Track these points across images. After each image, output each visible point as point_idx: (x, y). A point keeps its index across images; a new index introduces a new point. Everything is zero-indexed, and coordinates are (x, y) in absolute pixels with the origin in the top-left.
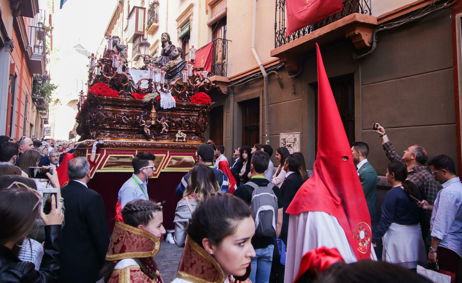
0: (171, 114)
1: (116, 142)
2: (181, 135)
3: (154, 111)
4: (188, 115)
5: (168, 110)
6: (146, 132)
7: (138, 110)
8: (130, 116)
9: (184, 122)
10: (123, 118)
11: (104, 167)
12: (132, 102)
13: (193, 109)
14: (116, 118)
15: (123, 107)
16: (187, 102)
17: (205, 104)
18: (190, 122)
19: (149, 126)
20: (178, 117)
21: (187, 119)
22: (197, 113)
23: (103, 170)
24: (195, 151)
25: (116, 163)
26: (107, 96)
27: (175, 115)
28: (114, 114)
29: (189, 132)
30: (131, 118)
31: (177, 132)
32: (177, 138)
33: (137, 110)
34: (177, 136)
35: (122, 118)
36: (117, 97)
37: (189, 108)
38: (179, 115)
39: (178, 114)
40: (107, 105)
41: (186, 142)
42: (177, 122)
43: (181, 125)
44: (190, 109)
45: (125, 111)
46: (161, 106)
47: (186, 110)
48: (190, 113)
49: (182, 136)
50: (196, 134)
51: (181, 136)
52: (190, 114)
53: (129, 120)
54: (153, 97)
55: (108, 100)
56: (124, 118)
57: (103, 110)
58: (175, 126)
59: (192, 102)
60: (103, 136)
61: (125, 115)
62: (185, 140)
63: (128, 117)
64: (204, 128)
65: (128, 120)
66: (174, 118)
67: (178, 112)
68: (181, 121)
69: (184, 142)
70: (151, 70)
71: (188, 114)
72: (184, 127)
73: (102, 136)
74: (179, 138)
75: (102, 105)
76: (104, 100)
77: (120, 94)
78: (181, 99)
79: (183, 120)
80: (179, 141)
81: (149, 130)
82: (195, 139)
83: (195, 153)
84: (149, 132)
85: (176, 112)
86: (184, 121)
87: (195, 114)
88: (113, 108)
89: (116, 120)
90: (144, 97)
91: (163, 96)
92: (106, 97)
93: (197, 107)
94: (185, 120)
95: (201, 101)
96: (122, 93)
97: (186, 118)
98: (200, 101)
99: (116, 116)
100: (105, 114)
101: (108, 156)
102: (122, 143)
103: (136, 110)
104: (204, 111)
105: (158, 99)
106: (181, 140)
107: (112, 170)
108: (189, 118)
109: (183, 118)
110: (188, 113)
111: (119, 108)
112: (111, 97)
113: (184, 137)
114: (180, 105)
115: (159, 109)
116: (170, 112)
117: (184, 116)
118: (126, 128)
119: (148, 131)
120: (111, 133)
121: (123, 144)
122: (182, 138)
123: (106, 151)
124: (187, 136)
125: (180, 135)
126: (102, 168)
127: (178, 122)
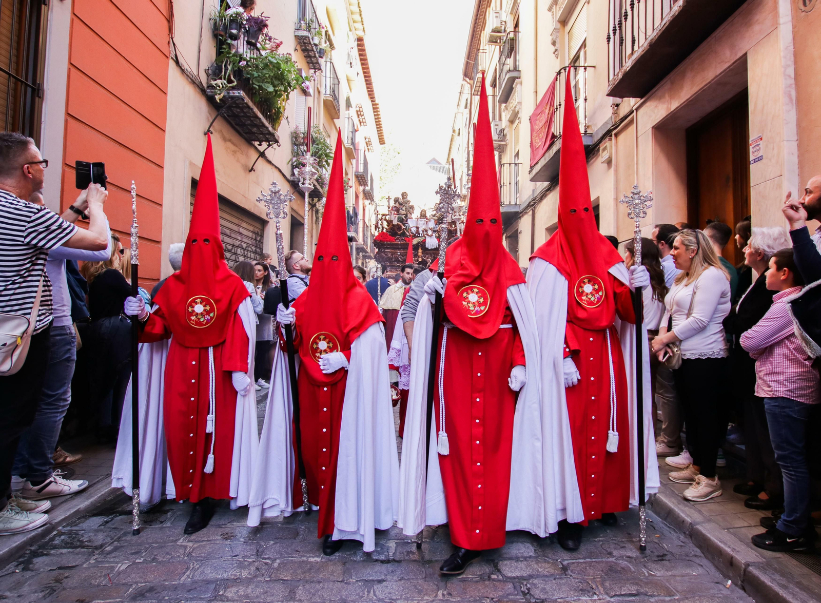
3: (420, 251)
5: (431, 250)
15: (399, 249)
26: (387, 241)
28: (392, 255)
35: (398, 257)
40: (387, 248)
46: (427, 247)
54: (420, 240)
55: (388, 244)
57: (385, 252)
63: (403, 256)
76: (385, 245)
77: (396, 240)
91: (428, 240)
96: (398, 239)
100: (386, 255)
105: (424, 242)
115: (425, 250)
116: (433, 251)
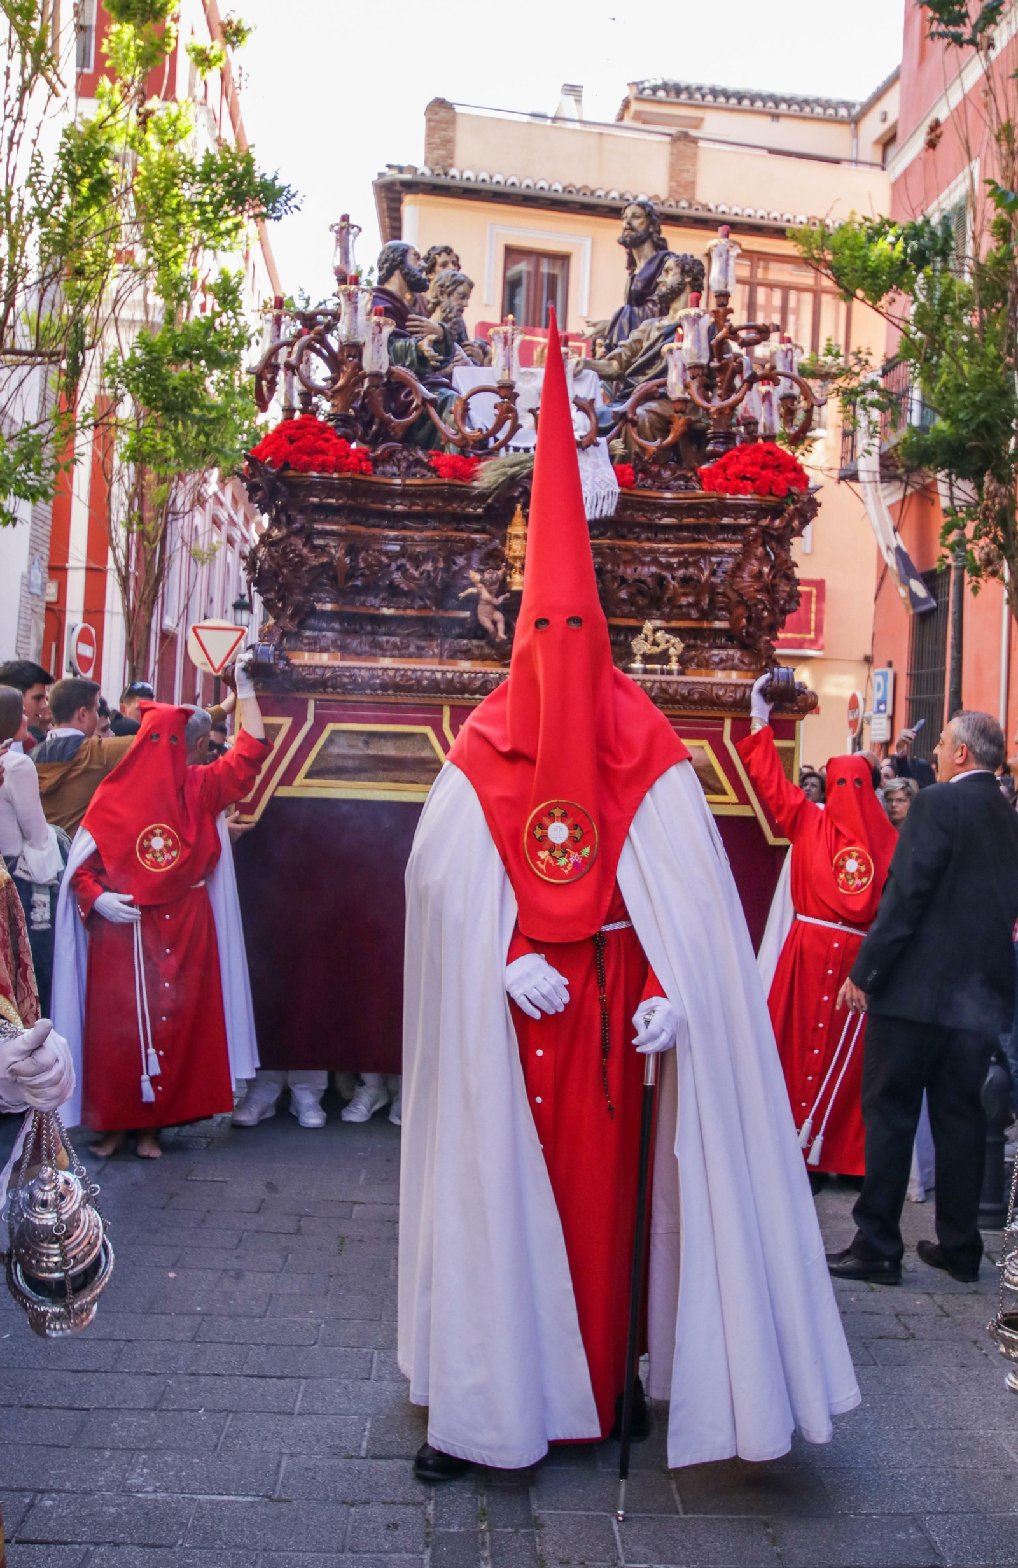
0: (611, 548)
1: (360, 668)
2: (658, 645)
4: (692, 552)
6: (488, 624)
7: (462, 530)
8: (426, 557)
9: (673, 582)
10: (394, 566)
11: (308, 776)
12: (431, 494)
13: (713, 521)
14: (362, 565)
15: (394, 519)
16: (687, 488)
17: (772, 494)
18: (699, 581)
19: (501, 599)
20: (648, 559)
21: (686, 568)
22: (736, 541)
23: (305, 788)
24: (722, 719)
25: (357, 763)
26: (322, 467)
27: (628, 550)
28: (352, 551)
29: (701, 630)
30: (429, 567)
31: (638, 630)
32: (638, 658)
33: (456, 530)
34: (640, 646)
35: (389, 565)
36: (362, 473)
37: (698, 517)
38: (651, 551)
39: (647, 545)
40: (325, 511)
41: (681, 673)
42: (635, 581)
43: (660, 599)
44: (703, 521)
45: (404, 539)
47: (687, 528)
48: (704, 541)
49: (663, 646)
50: (731, 637)
51: (656, 650)
52: (704, 546)
53: (421, 574)
54: (517, 468)
55: (327, 486)
56: (399, 568)
57: (305, 532)
58: (631, 601)
59: (710, 489)
60: (309, 644)
61: (402, 554)
62: (674, 666)
63: (416, 561)
64: (769, 611)
65: (416, 574)
66: (626, 563)
67: (648, 540)
68: (660, 580)
69: (670, 672)
70: (506, 343)
71: (694, 546)
72: (674, 607)
73: (306, 645)
74: (647, 658)
75: (301, 511)
76: (310, 489)
77: (377, 461)
78: (659, 475)
79: (669, 576)
80: (645, 671)
81: (498, 616)
82: (729, 663)
83: (722, 726)
84: (501, 626)
85: (637, 539)
86: (673, 578)
87: (724, 546)
88: (353, 523)
89: (363, 575)
90: (478, 468)
92: (315, 474)
93: (738, 510)
94: (680, 573)
95: (753, 481)
96: (387, 458)
97: (681, 565)
98: (747, 479)
99: (365, 560)
100: (315, 548)
101: (323, 727)
102: (380, 673)
103: (450, 533)
104: (767, 527)
106: (658, 666)
107: (340, 791)
108: (695, 563)
109: (669, 567)
110: (695, 541)
111: (379, 526)
112: (335, 475)
113: (672, 651)
114: (654, 504)
116: (610, 539)
117: (675, 554)
118: (410, 612)
119: (495, 623)
120: (345, 632)
121: (385, 677)
122: (664, 657)
123: (316, 707)
124: (688, 647)
125: (655, 643)
126: (300, 779)
127: (644, 582)
